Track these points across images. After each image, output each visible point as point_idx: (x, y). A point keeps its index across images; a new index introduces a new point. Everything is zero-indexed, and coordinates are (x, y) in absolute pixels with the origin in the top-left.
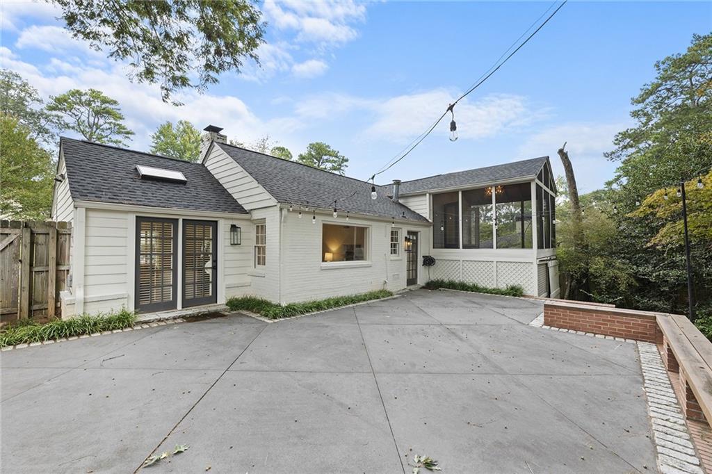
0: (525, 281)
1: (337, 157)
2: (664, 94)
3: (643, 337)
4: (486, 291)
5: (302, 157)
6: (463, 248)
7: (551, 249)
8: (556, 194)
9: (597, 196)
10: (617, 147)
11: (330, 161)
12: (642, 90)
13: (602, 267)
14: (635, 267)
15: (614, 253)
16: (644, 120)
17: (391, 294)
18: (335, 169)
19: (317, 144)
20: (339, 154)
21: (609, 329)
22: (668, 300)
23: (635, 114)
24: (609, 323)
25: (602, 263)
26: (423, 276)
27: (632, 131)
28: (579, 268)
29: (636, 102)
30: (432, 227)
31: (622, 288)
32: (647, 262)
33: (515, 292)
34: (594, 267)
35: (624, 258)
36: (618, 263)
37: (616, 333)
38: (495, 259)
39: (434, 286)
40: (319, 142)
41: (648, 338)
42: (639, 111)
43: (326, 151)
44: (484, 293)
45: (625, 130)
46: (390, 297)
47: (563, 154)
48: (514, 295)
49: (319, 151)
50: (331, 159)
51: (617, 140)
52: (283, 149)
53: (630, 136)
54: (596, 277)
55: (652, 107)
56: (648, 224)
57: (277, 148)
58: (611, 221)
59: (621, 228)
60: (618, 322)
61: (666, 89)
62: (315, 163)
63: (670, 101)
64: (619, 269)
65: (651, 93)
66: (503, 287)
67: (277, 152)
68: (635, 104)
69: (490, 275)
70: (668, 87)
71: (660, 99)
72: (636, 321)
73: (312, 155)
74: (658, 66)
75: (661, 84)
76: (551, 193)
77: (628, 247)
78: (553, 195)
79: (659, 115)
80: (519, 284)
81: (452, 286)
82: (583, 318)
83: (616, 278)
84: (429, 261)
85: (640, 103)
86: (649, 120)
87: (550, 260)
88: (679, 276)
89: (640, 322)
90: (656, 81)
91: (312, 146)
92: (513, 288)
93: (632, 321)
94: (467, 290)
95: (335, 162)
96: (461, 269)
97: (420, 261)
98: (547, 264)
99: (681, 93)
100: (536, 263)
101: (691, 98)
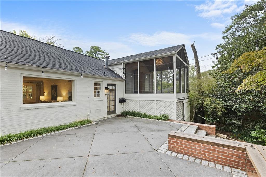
0: (170, 112)
1: (104, 53)
2: (234, 30)
3: (236, 165)
4: (150, 117)
5: (88, 52)
6: (140, 93)
7: (186, 94)
8: (189, 65)
9: (209, 72)
10: (217, 51)
11: (100, 55)
12: (226, 28)
13: (210, 103)
14: (225, 102)
15: (215, 95)
16: (226, 40)
17: (90, 122)
18: (103, 58)
19: (95, 46)
20: (105, 52)
21: (212, 156)
22: (240, 119)
23: (224, 38)
24: (211, 152)
25: (210, 101)
26: (120, 108)
27: (222, 45)
28: (199, 103)
29: (224, 33)
30: (125, 82)
31: (219, 114)
32: (230, 100)
33: (165, 118)
34: (206, 103)
35: (220, 98)
36: (217, 100)
37: (217, 160)
38: (155, 100)
39: (124, 114)
40: (96, 46)
41: (240, 166)
42: (225, 37)
43: (99, 50)
44: (149, 118)
45: (220, 44)
46: (89, 124)
47: (193, 47)
48: (164, 120)
49: (96, 50)
50: (101, 53)
51: (216, 48)
52: (78, 48)
53: (221, 47)
54: (207, 108)
55: (229, 35)
56: (231, 80)
57: (76, 48)
58: (214, 79)
59: (218, 83)
60: (218, 151)
61: (235, 28)
62: (94, 55)
63: (236, 33)
64: (217, 104)
65: (229, 29)
66: (159, 115)
67: (76, 49)
68: (224, 34)
69: (153, 108)
70: (235, 27)
71: (233, 32)
72: (231, 151)
73: (92, 51)
74: (232, 18)
75: (233, 26)
76: (186, 64)
77: (221, 92)
78: (188, 66)
79: (232, 39)
80: (167, 113)
81: (133, 114)
82: (193, 146)
83: (216, 109)
84: (122, 101)
85: (225, 33)
86: (229, 40)
87: (185, 99)
88: (246, 108)
89: (234, 153)
90: (231, 24)
91: (92, 47)
92: (163, 116)
93: (228, 151)
94: (140, 117)
95: (103, 55)
96: (139, 105)
97: (117, 100)
98: (183, 101)
99: (240, 30)
100: (175, 101)
101: (244, 32)
